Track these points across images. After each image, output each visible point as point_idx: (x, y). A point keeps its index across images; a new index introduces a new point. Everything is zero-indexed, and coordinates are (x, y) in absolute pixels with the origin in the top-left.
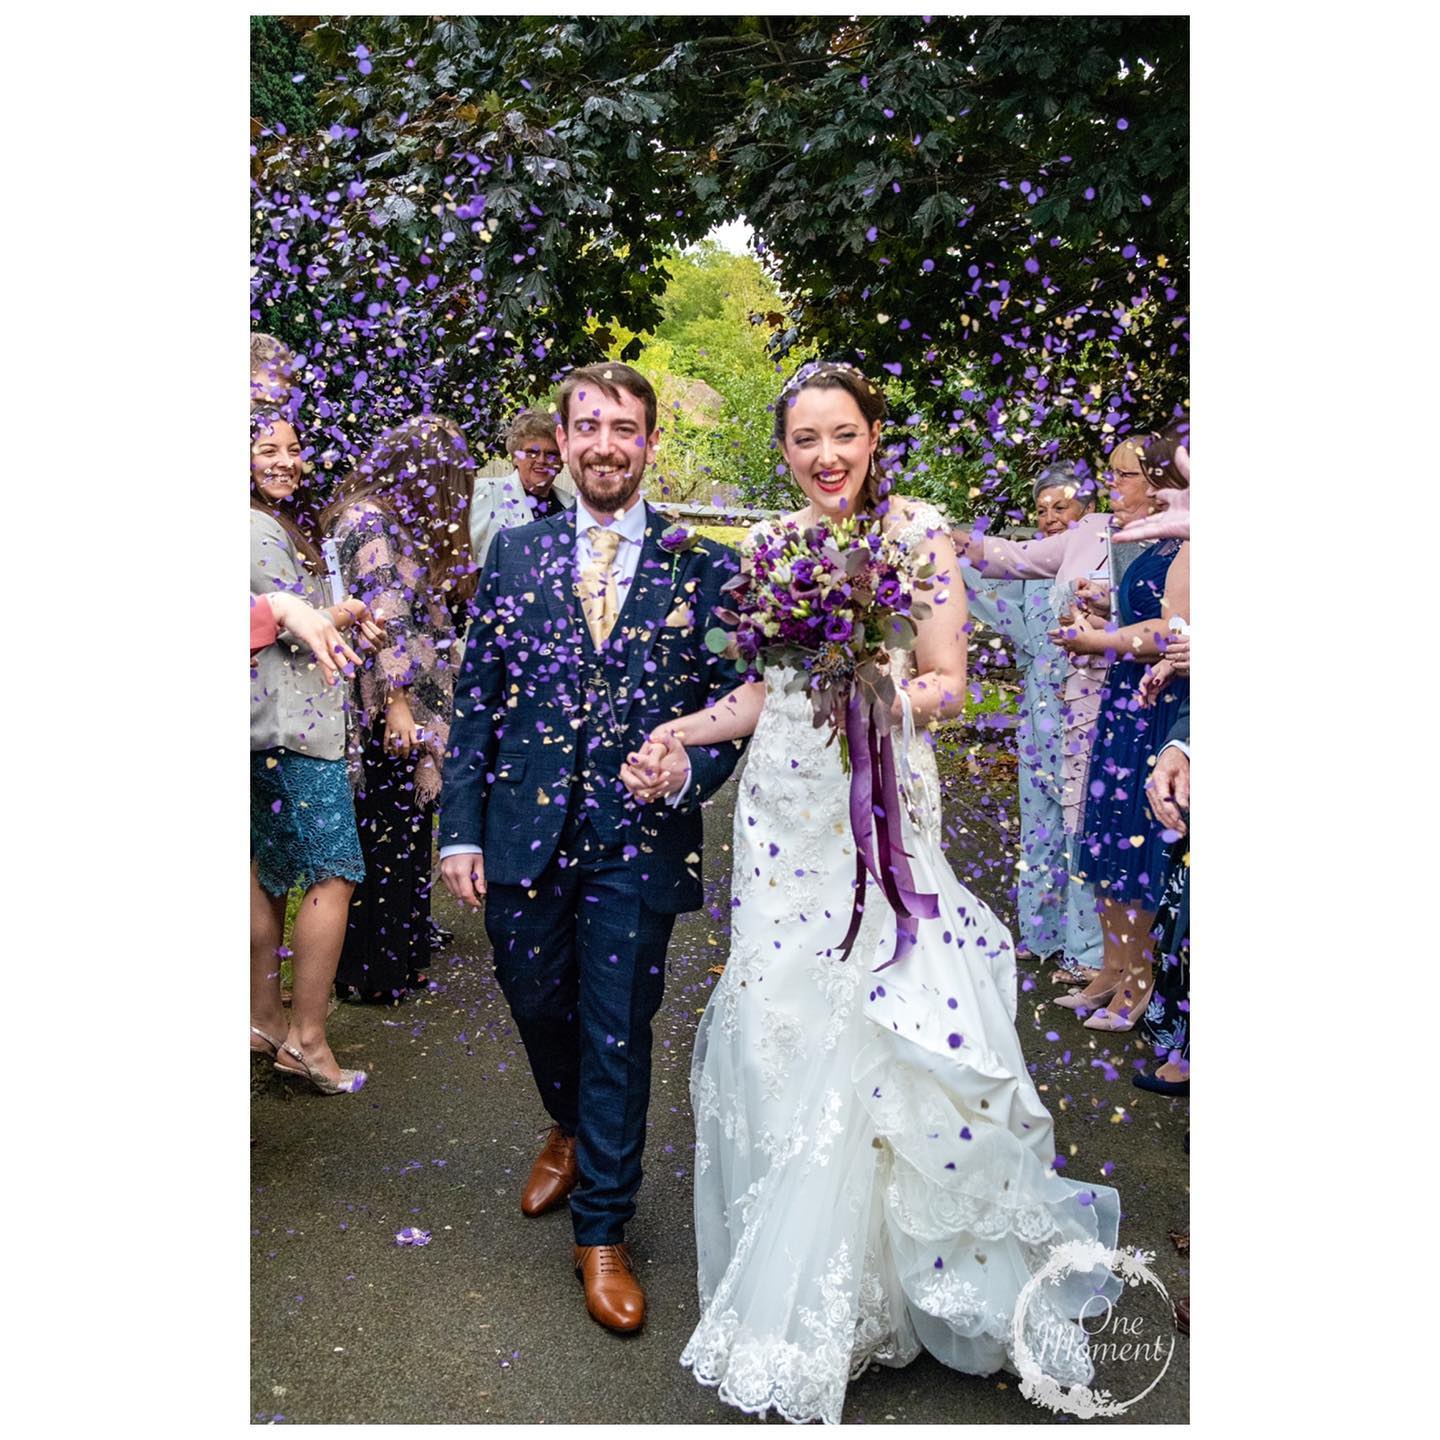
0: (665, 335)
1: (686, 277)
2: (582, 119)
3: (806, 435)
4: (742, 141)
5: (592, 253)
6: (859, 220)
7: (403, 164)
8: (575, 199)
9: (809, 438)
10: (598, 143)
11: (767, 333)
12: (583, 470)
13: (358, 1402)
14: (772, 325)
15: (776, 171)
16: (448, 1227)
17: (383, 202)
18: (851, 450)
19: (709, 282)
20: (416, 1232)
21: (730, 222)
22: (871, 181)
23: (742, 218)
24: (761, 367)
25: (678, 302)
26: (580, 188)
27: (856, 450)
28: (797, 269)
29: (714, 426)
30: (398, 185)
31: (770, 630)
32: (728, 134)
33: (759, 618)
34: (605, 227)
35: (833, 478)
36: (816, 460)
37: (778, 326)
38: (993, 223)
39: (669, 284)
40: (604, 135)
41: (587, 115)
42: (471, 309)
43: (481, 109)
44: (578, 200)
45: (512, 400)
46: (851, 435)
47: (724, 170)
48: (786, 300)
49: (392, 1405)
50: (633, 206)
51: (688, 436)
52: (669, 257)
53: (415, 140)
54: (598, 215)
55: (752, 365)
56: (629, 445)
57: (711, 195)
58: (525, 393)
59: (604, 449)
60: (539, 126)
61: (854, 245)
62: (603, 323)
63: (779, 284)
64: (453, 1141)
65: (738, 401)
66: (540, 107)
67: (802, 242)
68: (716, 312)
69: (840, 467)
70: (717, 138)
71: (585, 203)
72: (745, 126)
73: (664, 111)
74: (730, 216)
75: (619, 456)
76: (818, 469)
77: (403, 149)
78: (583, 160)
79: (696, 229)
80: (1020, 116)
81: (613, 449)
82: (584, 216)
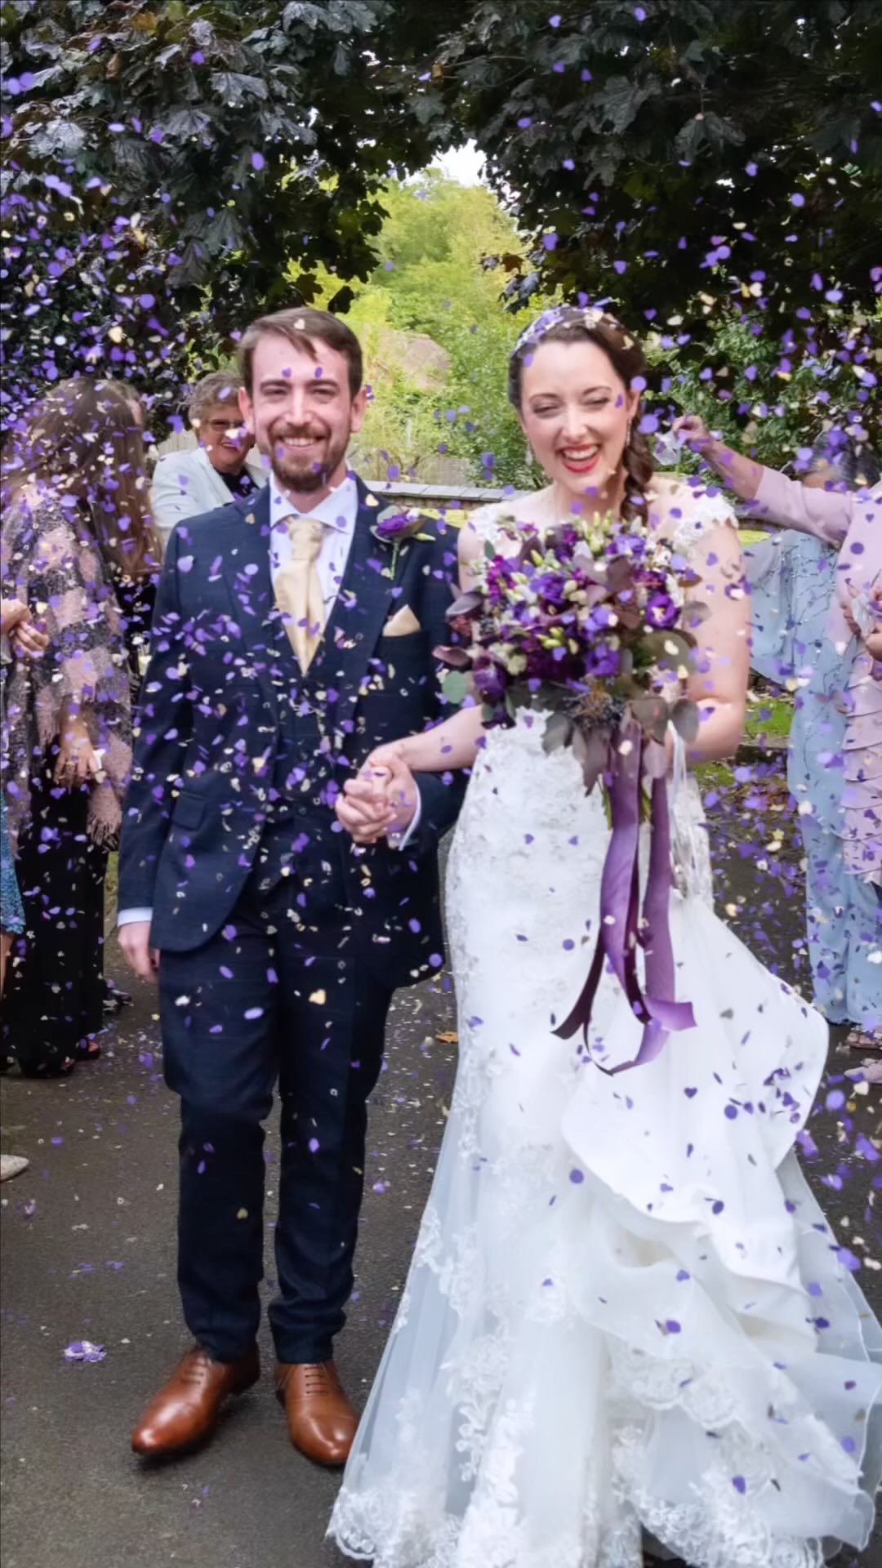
0: (382, 281)
1: (407, 212)
2: (281, 28)
3: (546, 403)
4: (471, 53)
5: (293, 185)
6: (610, 146)
7: (69, 83)
8: (273, 124)
9: (551, 405)
10: (300, 57)
11: (503, 279)
12: (273, 443)
13: (20, 1545)
14: (508, 269)
15: (511, 90)
16: (126, 1341)
17: (45, 128)
18: (604, 419)
19: (434, 218)
20: (88, 1347)
21: (457, 147)
22: (625, 98)
23: (472, 143)
24: (496, 319)
25: (398, 240)
26: (279, 110)
27: (611, 419)
28: (537, 203)
29: (440, 389)
30: (64, 107)
31: (515, 665)
32: (454, 45)
33: (500, 651)
34: (310, 153)
35: (583, 454)
36: (560, 431)
37: (515, 270)
38: (770, 148)
39: (385, 221)
40: (307, 47)
41: (287, 24)
42: (150, 253)
43: (162, 17)
44: (276, 125)
45: (199, 360)
46: (604, 401)
47: (448, 87)
48: (524, 240)
49: (60, 1549)
50: (342, 130)
51: (410, 402)
52: (385, 190)
53: (83, 55)
54: (300, 141)
55: (485, 317)
56: (330, 411)
57: (434, 118)
58: (215, 352)
59: (298, 418)
60: (230, 37)
61: (604, 177)
62: (306, 269)
63: (516, 220)
64: (132, 1240)
65: (469, 360)
66: (232, 14)
67: (542, 172)
68: (442, 252)
69: (589, 440)
70: (442, 50)
71: (285, 129)
72: (474, 36)
73: (377, 18)
74: (458, 140)
75: (317, 426)
76: (563, 444)
77: (69, 65)
78: (282, 76)
79: (417, 157)
80: (800, 22)
81: (308, 418)
82: (283, 143)
